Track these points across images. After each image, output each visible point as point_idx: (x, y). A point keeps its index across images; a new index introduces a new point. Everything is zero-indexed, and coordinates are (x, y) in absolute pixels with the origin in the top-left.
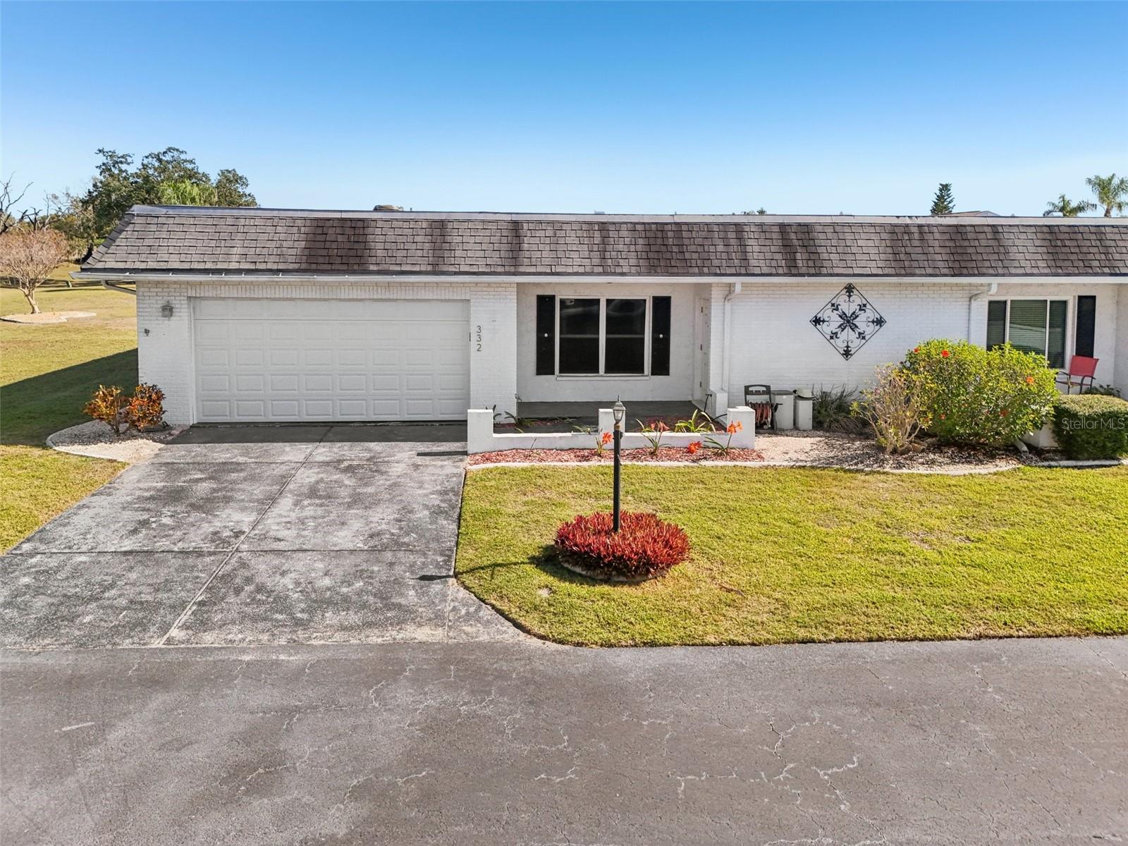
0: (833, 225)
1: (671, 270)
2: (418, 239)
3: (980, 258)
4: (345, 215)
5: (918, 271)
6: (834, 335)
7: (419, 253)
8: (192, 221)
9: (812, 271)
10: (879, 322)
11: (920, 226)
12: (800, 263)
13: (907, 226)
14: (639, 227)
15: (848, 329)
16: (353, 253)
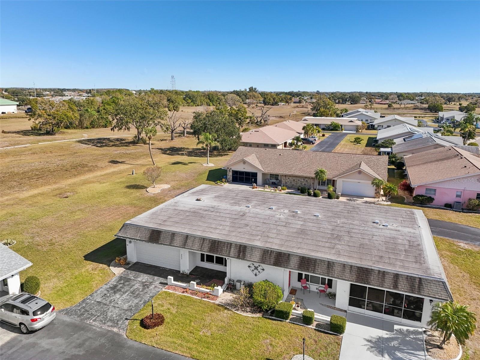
0: (252, 247)
1: (214, 252)
2: (169, 237)
3: (282, 262)
4: (158, 230)
5: (266, 263)
6: (253, 270)
7: (168, 240)
8: (133, 227)
9: (243, 258)
10: (263, 270)
11: (271, 251)
12: (241, 256)
13: (268, 250)
14: (211, 240)
15: (256, 270)
16: (157, 238)
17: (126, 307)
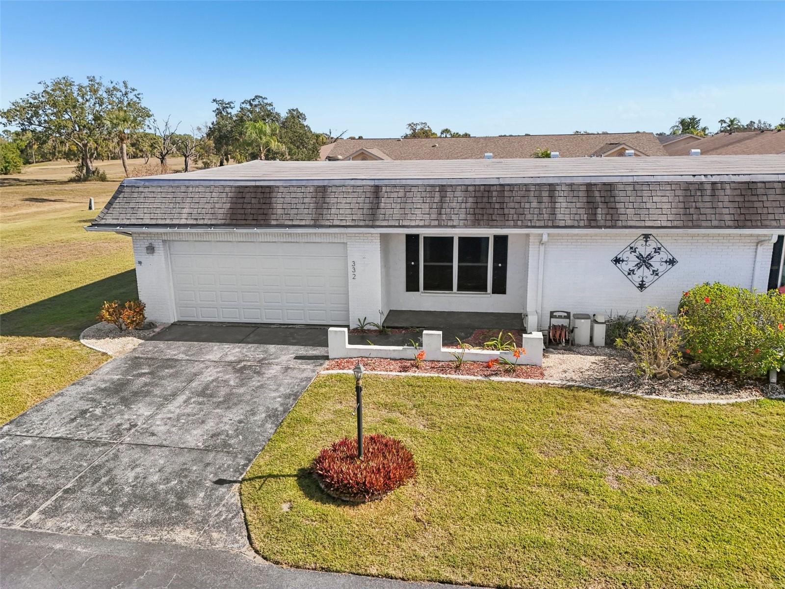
0: (634, 184)
1: (491, 223)
2: (306, 200)
3: (765, 211)
4: (258, 184)
6: (631, 272)
7: (306, 211)
8: (159, 190)
9: (609, 223)
10: (672, 262)
11: (714, 183)
12: (599, 217)
13: (702, 183)
14: (470, 188)
15: (644, 267)
16: (261, 211)
17: (195, 437)
